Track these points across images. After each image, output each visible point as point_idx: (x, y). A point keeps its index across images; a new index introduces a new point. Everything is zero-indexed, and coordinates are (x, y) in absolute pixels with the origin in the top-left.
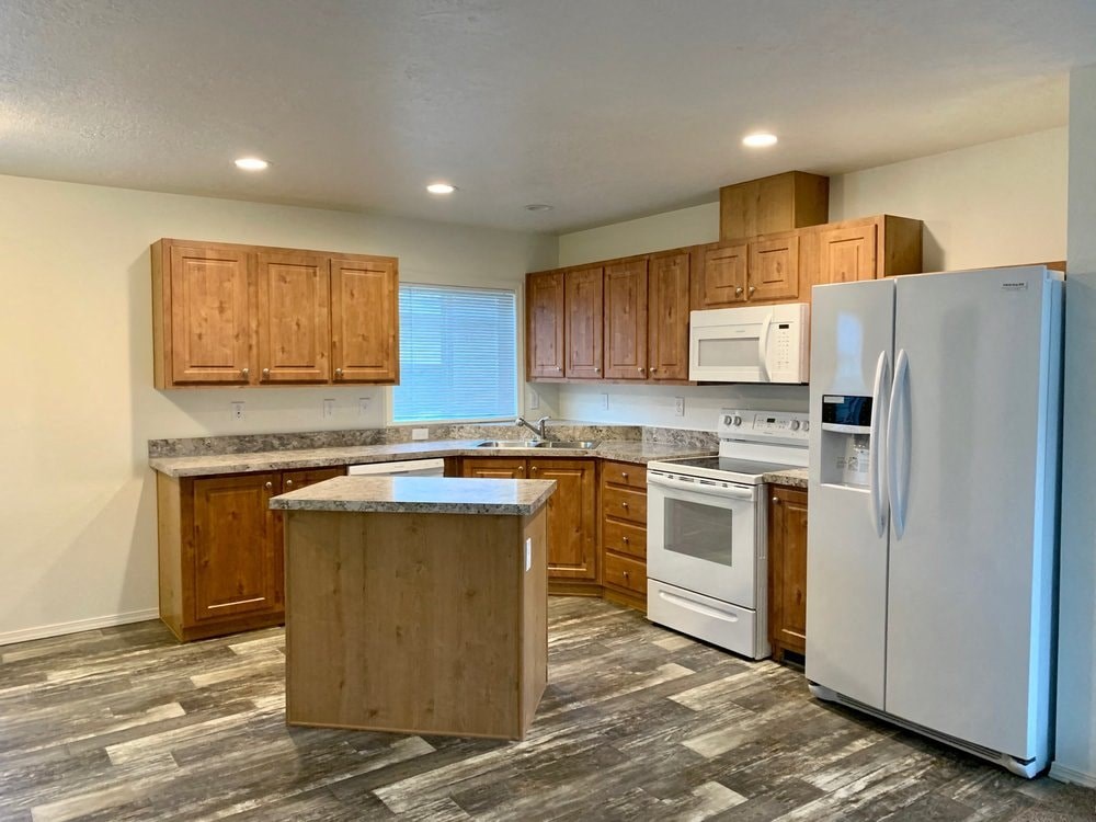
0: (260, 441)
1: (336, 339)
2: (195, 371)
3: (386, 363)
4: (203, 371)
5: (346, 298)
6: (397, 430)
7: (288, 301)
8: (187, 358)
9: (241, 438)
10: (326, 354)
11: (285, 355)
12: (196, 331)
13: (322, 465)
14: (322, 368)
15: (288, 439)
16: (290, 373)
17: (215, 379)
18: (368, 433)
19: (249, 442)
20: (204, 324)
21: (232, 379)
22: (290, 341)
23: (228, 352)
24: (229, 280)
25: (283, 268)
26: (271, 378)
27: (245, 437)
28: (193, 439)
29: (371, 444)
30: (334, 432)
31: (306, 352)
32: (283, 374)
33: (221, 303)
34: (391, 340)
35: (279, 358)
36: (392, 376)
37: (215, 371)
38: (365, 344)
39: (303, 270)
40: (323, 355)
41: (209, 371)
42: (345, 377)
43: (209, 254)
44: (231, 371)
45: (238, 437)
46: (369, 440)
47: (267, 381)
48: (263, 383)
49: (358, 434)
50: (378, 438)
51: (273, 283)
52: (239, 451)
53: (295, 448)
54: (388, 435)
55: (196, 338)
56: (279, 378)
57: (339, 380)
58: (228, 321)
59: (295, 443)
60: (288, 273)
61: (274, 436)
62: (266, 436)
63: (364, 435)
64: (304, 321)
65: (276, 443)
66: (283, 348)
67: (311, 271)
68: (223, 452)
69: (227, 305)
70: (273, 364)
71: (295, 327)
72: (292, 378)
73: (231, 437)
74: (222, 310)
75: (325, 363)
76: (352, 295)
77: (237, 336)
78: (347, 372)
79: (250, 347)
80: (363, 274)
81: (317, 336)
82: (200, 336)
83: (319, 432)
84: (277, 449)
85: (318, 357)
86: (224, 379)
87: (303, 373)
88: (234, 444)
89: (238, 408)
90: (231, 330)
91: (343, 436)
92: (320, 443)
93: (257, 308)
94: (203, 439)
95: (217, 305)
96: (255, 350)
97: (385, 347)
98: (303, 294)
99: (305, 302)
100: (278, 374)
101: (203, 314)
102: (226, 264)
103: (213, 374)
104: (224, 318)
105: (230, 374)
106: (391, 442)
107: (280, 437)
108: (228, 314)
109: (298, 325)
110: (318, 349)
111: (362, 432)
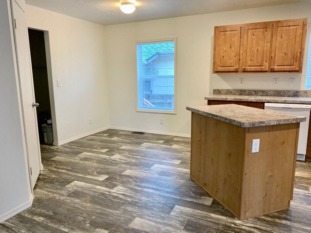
0: (248, 92)
1: (273, 55)
2: (221, 68)
3: (295, 63)
4: (224, 68)
5: (279, 38)
6: (306, 92)
7: (254, 42)
8: (219, 64)
9: (241, 91)
10: (268, 61)
11: (252, 62)
12: (222, 55)
13: (253, 101)
14: (266, 66)
15: (258, 92)
16: (253, 68)
17: (227, 71)
18: (291, 92)
19: (244, 92)
20: (225, 52)
21: (232, 70)
22: (254, 57)
23: (232, 61)
24: (234, 37)
25: (253, 30)
26: (246, 70)
27: (243, 90)
28: (226, 90)
29: (292, 96)
30: (276, 91)
31: (260, 61)
32: (250, 69)
33: (231, 45)
34: (299, 54)
35: (249, 63)
36: (297, 69)
37: (228, 68)
38: (285, 56)
39: (262, 30)
40: (266, 61)
41: (226, 68)
42: (275, 70)
43: (228, 29)
44: (232, 68)
45: (240, 90)
46: (291, 95)
47: (245, 71)
48: (243, 72)
49: (287, 92)
50: (296, 94)
51: (249, 37)
52: (240, 95)
53: (260, 95)
54: (302, 93)
55: (222, 57)
56: (249, 70)
57: (273, 71)
58: (232, 51)
59: (260, 94)
60: (255, 32)
61: (253, 91)
62: (250, 90)
63: (289, 93)
64: (260, 49)
65: (253, 93)
66: (251, 59)
67: (265, 29)
68: (235, 94)
69: (233, 46)
70: (247, 65)
71: (256, 51)
72: (254, 70)
73: (238, 90)
74: (231, 47)
75: (267, 64)
76: (282, 37)
77: (235, 56)
78: (276, 68)
79: (240, 60)
80: (288, 28)
81: (265, 55)
82: (223, 57)
83: (270, 91)
84: (253, 95)
85: (265, 62)
86: (230, 70)
87: (258, 68)
88: (239, 92)
89: (241, 80)
90: (233, 54)
91: (280, 93)
92: (270, 94)
93: (243, 46)
94: (229, 90)
95: (229, 46)
96: (241, 61)
97: (295, 56)
98: (260, 39)
99: (261, 42)
100: (249, 68)
101: (225, 49)
102: (233, 32)
103: (227, 69)
104: (231, 50)
105: (232, 69)
106: (302, 96)
107: (255, 91)
108: (233, 49)
109: (257, 51)
110: (264, 59)
111: (288, 91)
